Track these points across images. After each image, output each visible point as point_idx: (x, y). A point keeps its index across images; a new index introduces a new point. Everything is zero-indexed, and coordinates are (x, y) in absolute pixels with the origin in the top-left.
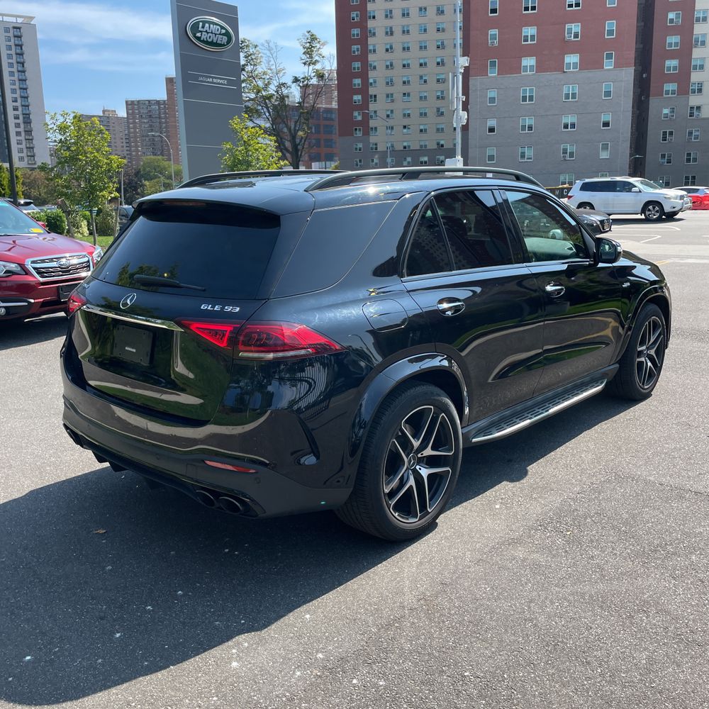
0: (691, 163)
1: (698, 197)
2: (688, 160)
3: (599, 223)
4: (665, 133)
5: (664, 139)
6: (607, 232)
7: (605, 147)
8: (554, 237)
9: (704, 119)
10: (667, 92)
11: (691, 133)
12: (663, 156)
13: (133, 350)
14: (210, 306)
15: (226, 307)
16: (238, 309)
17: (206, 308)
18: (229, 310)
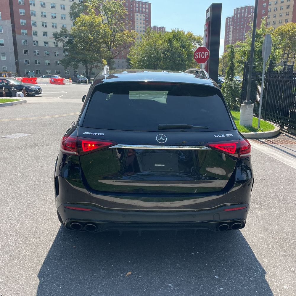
0: (38, 65)
1: (56, 79)
2: (36, 63)
3: (38, 89)
4: (25, 51)
5: (25, 53)
6: (41, 93)
7: (3, 55)
8: (19, 96)
9: (40, 47)
10: (23, 34)
11: (35, 52)
12: (26, 61)
13: (162, 165)
14: (219, 135)
15: (227, 135)
16: (232, 135)
17: (217, 136)
18: (229, 136)
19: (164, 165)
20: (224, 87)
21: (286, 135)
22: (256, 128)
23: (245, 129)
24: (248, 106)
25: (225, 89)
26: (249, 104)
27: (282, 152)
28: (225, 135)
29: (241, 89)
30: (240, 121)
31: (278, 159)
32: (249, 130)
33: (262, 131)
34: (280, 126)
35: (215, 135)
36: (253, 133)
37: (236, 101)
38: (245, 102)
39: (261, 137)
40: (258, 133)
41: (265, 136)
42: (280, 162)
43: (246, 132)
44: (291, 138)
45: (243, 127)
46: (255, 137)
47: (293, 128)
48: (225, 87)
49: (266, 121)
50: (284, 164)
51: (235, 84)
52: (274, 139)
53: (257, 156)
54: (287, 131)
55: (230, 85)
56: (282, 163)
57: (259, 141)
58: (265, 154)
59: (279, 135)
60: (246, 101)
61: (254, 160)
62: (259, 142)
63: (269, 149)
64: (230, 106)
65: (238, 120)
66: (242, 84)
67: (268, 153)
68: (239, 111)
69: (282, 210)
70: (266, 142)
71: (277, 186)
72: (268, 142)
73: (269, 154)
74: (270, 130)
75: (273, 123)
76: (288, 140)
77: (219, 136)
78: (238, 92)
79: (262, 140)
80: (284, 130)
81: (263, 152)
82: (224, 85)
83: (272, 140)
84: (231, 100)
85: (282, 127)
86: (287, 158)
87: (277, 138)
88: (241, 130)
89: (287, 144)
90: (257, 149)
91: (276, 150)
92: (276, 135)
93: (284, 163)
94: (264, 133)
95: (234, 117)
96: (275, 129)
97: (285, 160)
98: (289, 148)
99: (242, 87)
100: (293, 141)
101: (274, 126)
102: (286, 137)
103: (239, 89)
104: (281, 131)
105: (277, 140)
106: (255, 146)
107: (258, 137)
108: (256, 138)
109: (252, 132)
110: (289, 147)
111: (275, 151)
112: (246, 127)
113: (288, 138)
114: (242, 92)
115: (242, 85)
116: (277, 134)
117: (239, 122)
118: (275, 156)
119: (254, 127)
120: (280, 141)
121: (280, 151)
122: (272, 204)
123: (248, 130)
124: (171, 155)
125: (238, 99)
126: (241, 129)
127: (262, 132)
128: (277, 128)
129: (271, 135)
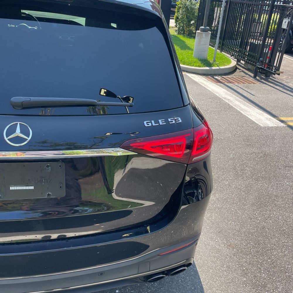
13: (27, 188)
14: (153, 122)
15: (169, 120)
16: (180, 119)
17: (150, 124)
18: (174, 122)
19: (32, 188)
20: (178, 7)
21: (243, 71)
22: (211, 62)
23: (199, 63)
24: (204, 34)
25: (179, 9)
26: (206, 32)
27: (239, 95)
28: (167, 121)
29: (198, 11)
30: (195, 52)
31: (235, 106)
32: (204, 64)
33: (218, 66)
34: (236, 60)
35: (145, 122)
36: (208, 68)
37: (190, 25)
38: (202, 29)
39: (216, 73)
40: (213, 68)
41: (220, 72)
42: (236, 110)
43: (200, 67)
44: (247, 76)
45: (197, 61)
46: (210, 73)
47: (251, 64)
48: (180, 7)
49: (223, 52)
50: (242, 114)
51: (191, 4)
52: (229, 77)
53: (211, 101)
54: (243, 66)
55: (186, 5)
56: (240, 112)
57: (214, 78)
58: (220, 99)
59: (235, 71)
60: (203, 27)
61: (208, 107)
62: (213, 80)
63: (225, 90)
64: (185, 31)
65: (192, 50)
66: (198, 4)
67: (223, 98)
68: (194, 37)
69: (240, 191)
70: (221, 81)
71: (233, 150)
72: (223, 80)
73: (225, 98)
74: (227, 65)
75: (229, 56)
76: (245, 78)
77: (154, 124)
78: (193, 14)
79: (217, 78)
80: (240, 64)
81: (217, 95)
82: (179, 5)
83: (228, 78)
84: (186, 23)
85: (238, 61)
86: (244, 104)
87: (232, 75)
88: (195, 64)
89: (243, 83)
90: (211, 90)
91: (233, 93)
92: (232, 71)
93: (241, 112)
94: (220, 69)
95: (188, 45)
96: (232, 63)
97: (242, 107)
98: (246, 90)
99: (199, 9)
100: (249, 80)
101: (230, 60)
102: (243, 74)
103: (196, 10)
104: (238, 66)
105: (233, 78)
106: (209, 86)
107: (213, 73)
108: (210, 75)
109: (207, 66)
110: (246, 87)
111: (231, 94)
112: (200, 60)
113: (245, 75)
114: (199, 14)
115: (200, 6)
116: (234, 70)
117: (193, 53)
118: (231, 101)
119: (209, 60)
120: (236, 79)
121: (236, 93)
122: (227, 180)
123: (202, 65)
124: (48, 166)
125: (193, 23)
126: (195, 62)
127: (218, 68)
128: (233, 63)
129: (227, 71)
